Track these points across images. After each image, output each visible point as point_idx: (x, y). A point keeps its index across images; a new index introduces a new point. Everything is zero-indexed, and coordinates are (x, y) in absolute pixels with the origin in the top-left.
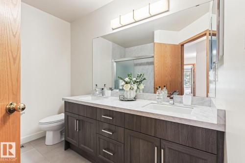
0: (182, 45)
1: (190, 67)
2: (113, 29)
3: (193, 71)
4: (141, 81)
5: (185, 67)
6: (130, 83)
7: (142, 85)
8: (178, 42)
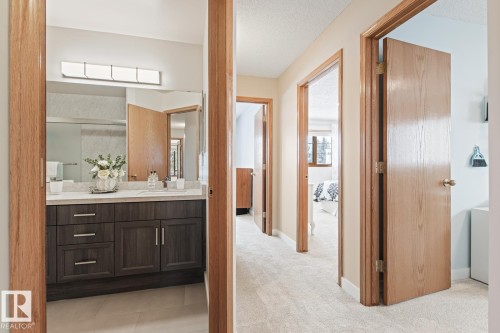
0: (169, 115)
1: (176, 141)
2: (64, 76)
3: (181, 147)
4: (120, 166)
5: (172, 141)
6: (108, 167)
7: (122, 170)
8: (163, 109)
